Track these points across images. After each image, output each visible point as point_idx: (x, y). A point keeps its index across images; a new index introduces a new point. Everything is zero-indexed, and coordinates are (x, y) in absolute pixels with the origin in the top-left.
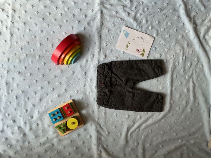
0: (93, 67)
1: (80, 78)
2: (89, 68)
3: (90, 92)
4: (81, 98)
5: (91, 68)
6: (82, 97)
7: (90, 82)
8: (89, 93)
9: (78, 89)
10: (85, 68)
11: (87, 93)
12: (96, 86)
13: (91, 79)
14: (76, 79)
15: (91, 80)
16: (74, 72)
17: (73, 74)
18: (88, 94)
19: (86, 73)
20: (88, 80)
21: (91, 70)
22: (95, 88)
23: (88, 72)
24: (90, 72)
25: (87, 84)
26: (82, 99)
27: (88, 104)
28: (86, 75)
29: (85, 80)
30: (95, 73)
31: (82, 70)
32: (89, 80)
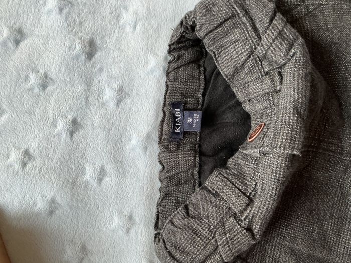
0: (142, 11)
1: (52, 74)
2: (118, 18)
3: (110, 169)
4: (41, 205)
5: (127, 17)
6: (53, 201)
7: (112, 105)
8: (101, 175)
9: (33, 146)
10: (92, 13)
11: (90, 174)
12: (148, 136)
13: (121, 90)
14: (27, 77)
15: (122, 94)
16: (19, 36)
17: (11, 45)
18: (94, 184)
19: (91, 49)
20: (100, 93)
21: (128, 29)
22: (139, 150)
23: (110, 42)
24: (119, 40)
25: (95, 118)
26: (51, 213)
27: (84, 248)
28: (90, 55)
29: (79, 88)
30: (151, 49)
31: (73, 26)
32: (109, 95)
